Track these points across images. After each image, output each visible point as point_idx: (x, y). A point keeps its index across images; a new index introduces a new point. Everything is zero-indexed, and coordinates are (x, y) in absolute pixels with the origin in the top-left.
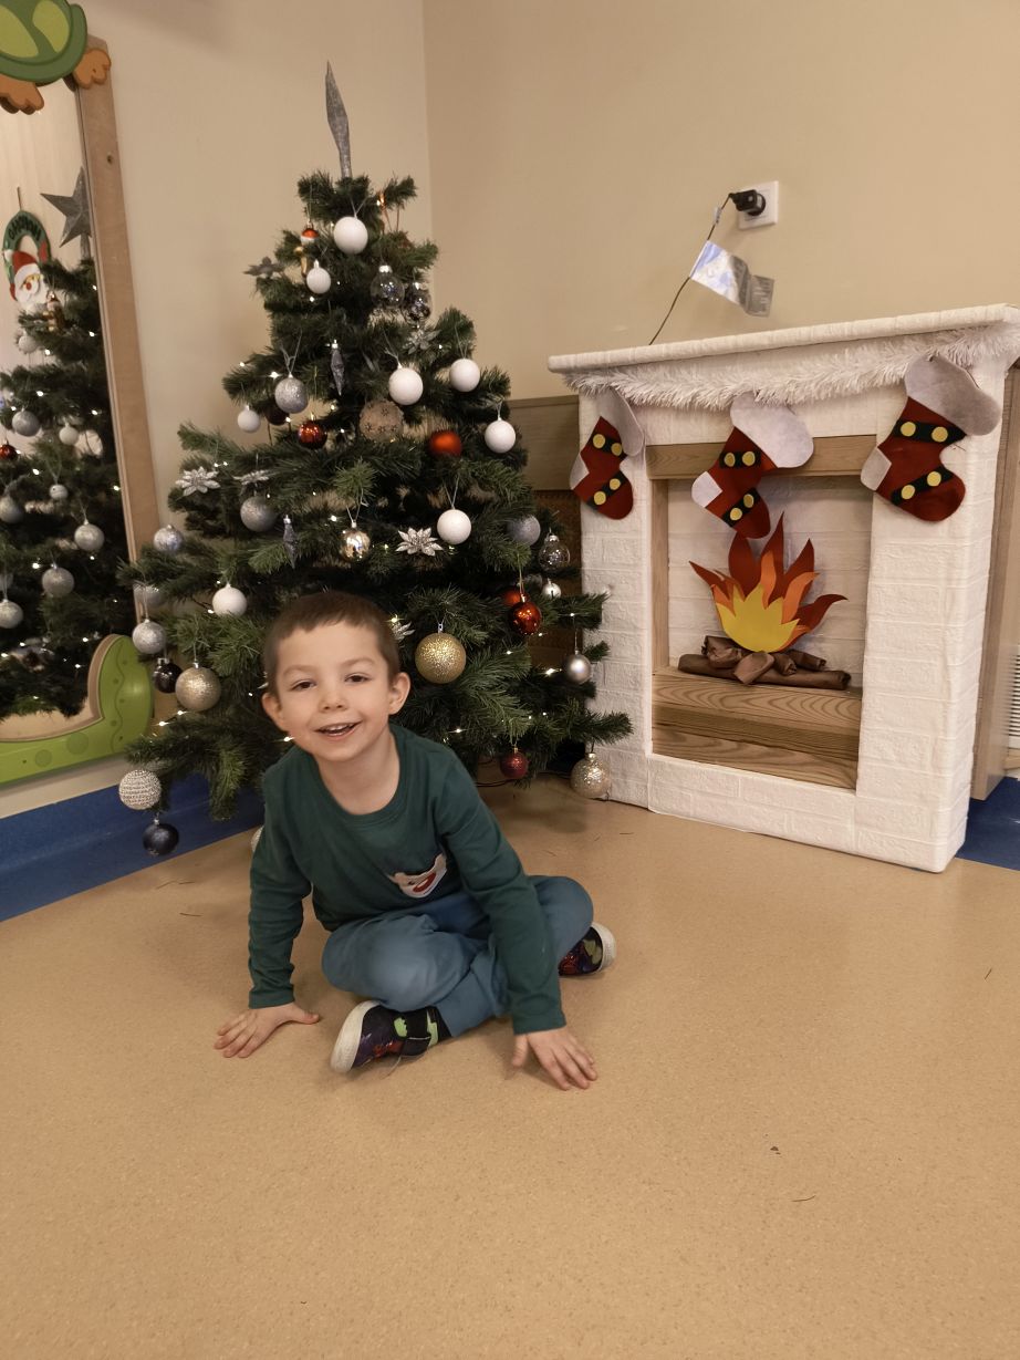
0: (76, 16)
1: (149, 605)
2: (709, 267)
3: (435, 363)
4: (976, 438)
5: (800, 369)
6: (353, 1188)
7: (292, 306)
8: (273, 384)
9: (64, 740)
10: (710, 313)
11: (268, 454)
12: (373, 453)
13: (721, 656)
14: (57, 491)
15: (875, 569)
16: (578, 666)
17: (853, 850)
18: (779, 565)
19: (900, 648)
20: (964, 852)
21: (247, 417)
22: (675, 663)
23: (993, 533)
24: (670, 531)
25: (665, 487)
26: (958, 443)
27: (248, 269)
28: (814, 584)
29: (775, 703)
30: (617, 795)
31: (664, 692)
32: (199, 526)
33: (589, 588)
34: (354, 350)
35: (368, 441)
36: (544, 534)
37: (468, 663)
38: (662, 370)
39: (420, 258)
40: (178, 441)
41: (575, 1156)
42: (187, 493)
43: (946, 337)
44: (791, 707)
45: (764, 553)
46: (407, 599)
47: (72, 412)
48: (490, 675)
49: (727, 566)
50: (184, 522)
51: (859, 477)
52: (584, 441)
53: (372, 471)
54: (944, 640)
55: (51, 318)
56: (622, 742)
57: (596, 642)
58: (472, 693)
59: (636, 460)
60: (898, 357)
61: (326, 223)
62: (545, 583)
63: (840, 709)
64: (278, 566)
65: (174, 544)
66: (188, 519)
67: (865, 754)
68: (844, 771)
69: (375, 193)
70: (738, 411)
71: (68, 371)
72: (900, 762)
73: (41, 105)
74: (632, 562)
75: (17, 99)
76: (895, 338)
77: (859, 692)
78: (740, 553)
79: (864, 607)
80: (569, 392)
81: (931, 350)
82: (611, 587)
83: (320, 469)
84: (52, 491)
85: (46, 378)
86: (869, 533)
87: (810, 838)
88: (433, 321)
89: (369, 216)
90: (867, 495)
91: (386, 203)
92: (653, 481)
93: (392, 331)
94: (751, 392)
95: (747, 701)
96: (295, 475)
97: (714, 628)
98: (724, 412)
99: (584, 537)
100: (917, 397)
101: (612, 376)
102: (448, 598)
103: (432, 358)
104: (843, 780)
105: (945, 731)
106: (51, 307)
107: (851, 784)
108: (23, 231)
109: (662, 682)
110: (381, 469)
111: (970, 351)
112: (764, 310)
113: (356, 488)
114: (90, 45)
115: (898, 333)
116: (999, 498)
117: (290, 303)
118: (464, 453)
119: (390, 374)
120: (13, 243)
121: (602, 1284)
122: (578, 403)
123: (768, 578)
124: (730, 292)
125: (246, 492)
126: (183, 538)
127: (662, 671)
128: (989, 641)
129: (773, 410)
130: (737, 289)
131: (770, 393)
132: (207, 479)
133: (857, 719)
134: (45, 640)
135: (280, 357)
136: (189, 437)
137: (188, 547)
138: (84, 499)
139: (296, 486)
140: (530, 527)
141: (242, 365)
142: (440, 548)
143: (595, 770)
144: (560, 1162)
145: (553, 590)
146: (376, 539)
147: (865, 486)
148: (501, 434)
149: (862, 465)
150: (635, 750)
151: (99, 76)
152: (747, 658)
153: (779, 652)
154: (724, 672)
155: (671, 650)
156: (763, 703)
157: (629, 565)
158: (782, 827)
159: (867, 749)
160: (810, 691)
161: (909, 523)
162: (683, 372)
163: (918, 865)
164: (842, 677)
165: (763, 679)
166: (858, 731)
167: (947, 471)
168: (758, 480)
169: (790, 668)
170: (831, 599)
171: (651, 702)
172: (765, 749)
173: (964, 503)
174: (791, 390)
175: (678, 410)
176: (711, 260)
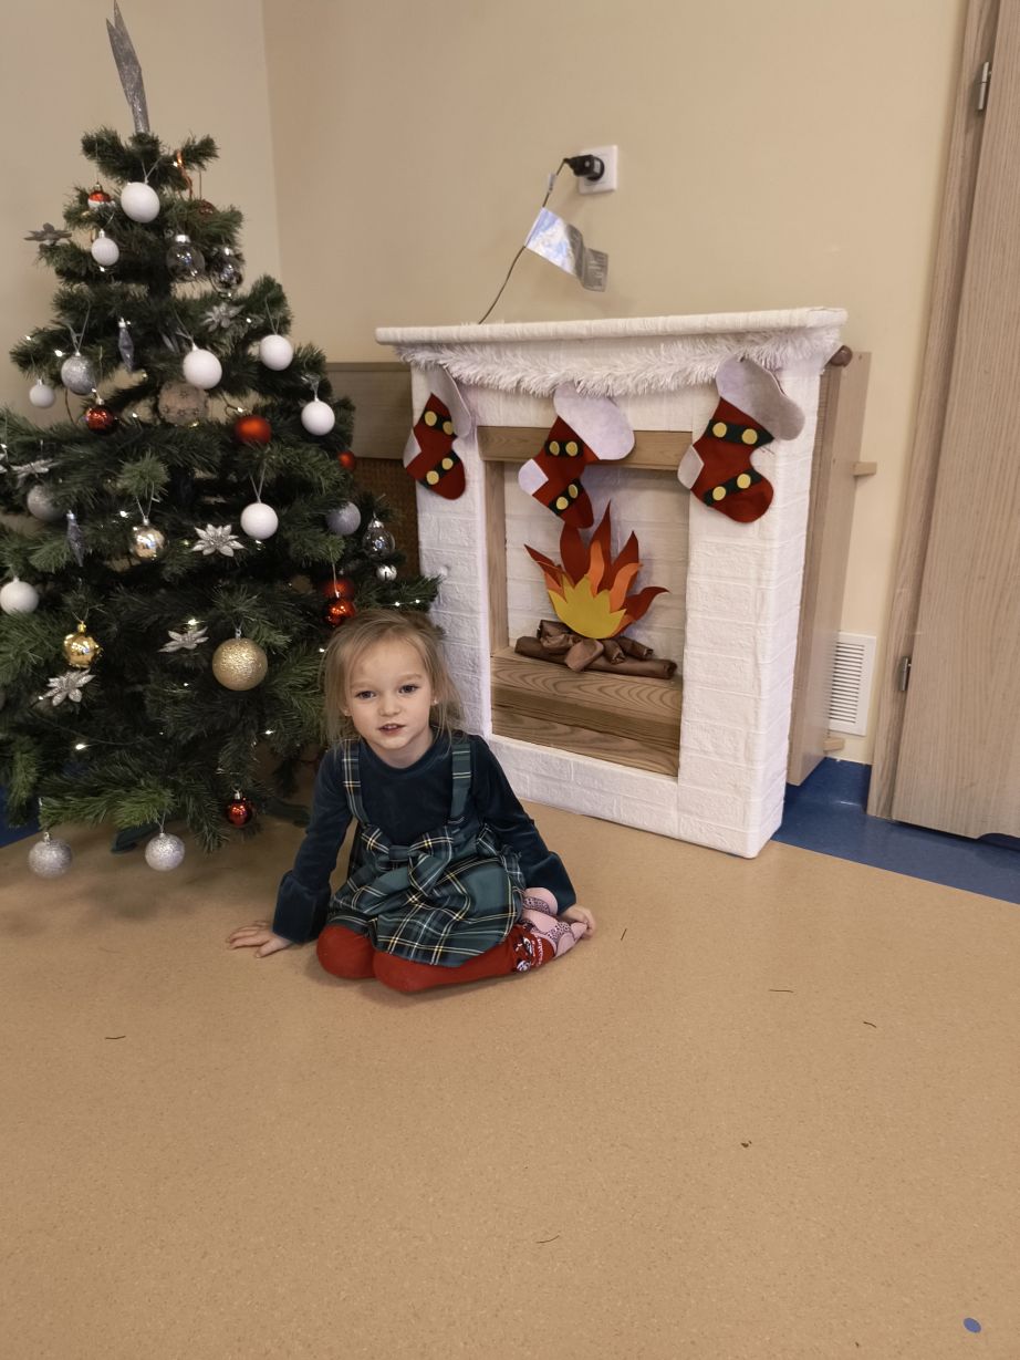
2: (544, 236)
4: (784, 442)
5: (619, 362)
7: (83, 274)
8: (58, 364)
11: (52, 439)
12: (168, 442)
13: (553, 642)
15: (692, 564)
17: (675, 835)
18: (606, 554)
19: (715, 644)
20: (780, 835)
21: (39, 392)
22: (513, 644)
23: (808, 532)
24: (508, 512)
25: (500, 469)
26: (767, 446)
28: (642, 573)
29: (606, 690)
31: (500, 674)
33: (428, 570)
35: (167, 425)
36: (366, 518)
37: (271, 667)
38: (489, 352)
41: (332, 1200)
43: (756, 338)
44: (619, 695)
45: (592, 543)
48: (308, 670)
49: (559, 550)
51: (676, 472)
52: (417, 417)
54: (754, 638)
58: (283, 694)
59: (467, 440)
60: (710, 356)
62: (377, 567)
63: (664, 699)
67: (686, 745)
68: (669, 760)
69: (171, 153)
70: (561, 399)
72: (716, 753)
74: (467, 544)
76: (707, 336)
77: (680, 683)
78: (569, 539)
79: (683, 598)
80: (399, 360)
81: (739, 351)
82: (448, 568)
86: (688, 525)
90: (681, 489)
91: (185, 164)
92: (486, 462)
93: (185, 311)
94: (573, 381)
95: (579, 687)
97: (549, 612)
98: (548, 399)
99: (420, 515)
100: (729, 398)
101: (439, 352)
103: (241, 331)
104: (669, 768)
105: (756, 727)
107: (673, 770)
109: (500, 665)
111: (778, 353)
112: (600, 284)
115: (709, 331)
116: (814, 496)
119: (184, 357)
122: (409, 371)
123: (597, 568)
124: (566, 263)
127: (500, 653)
128: (803, 635)
129: (595, 401)
130: (573, 260)
131: (589, 385)
133: (678, 710)
135: (66, 333)
140: (349, 516)
141: (29, 338)
142: (238, 545)
145: (387, 572)
146: (172, 536)
147: (682, 485)
148: (319, 415)
149: (680, 461)
152: (579, 645)
153: (608, 639)
154: (557, 657)
155: (511, 631)
156: (594, 689)
157: (464, 546)
158: (611, 811)
159: (687, 740)
160: (637, 679)
161: (723, 523)
162: (509, 354)
163: (734, 851)
164: (668, 667)
165: (593, 666)
166: (679, 721)
167: (757, 473)
168: (581, 470)
169: (618, 656)
170: (654, 591)
171: (489, 684)
172: (596, 734)
173: (772, 506)
174: (610, 383)
175: (506, 393)
176: (547, 228)
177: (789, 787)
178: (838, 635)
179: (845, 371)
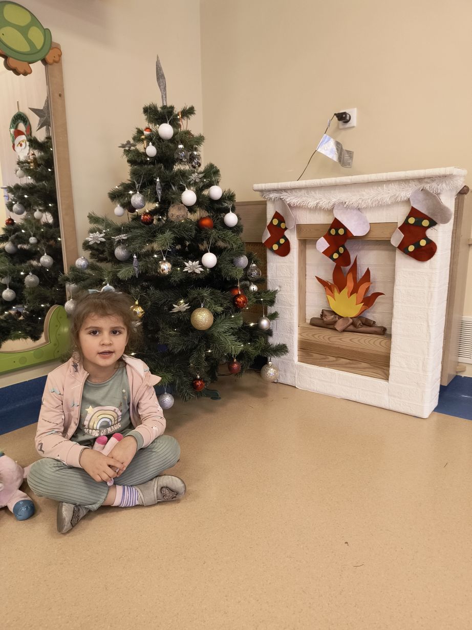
0: (47, 33)
1: (72, 292)
2: (325, 146)
3: (202, 187)
4: (441, 225)
5: (364, 193)
6: (158, 558)
7: (139, 162)
8: (130, 196)
9: (32, 352)
10: (325, 166)
11: (127, 227)
12: (174, 227)
13: (329, 319)
14: (32, 240)
15: (397, 282)
16: (264, 323)
17: (387, 407)
18: (355, 279)
19: (408, 317)
20: (437, 409)
21: (118, 210)
22: (308, 321)
23: (450, 267)
24: (308, 262)
25: (305, 243)
26: (434, 227)
27: (120, 145)
28: (370, 288)
29: (352, 340)
30: (281, 380)
31: (303, 334)
32: (96, 257)
33: (270, 287)
34: (167, 182)
35: (172, 221)
36: (250, 263)
37: (214, 321)
38: (303, 192)
39: (197, 142)
40: (87, 220)
41: (257, 544)
42: (91, 243)
43: (428, 180)
44: (359, 342)
45: (348, 273)
46: (188, 292)
47: (40, 205)
48: (226, 326)
49: (332, 279)
50: (89, 255)
51: (390, 241)
52: (268, 222)
53: (173, 236)
54: (427, 313)
55: (32, 162)
56: (284, 357)
57: (273, 312)
58: (216, 334)
59: (291, 230)
60: (407, 189)
61: (155, 125)
62: (250, 285)
63: (382, 344)
64: (130, 276)
65: (84, 265)
66: (91, 254)
67: (392, 364)
68: (384, 372)
69: (177, 113)
70: (337, 211)
71: (38, 186)
72: (408, 368)
73: (31, 72)
74: (289, 276)
75: (20, 70)
76: (406, 181)
77: (390, 336)
78: (337, 271)
79: (392, 299)
80: (262, 199)
81: (421, 186)
82: (280, 287)
83: (150, 234)
84: (30, 240)
85: (29, 189)
86: (394, 265)
87: (369, 402)
88: (202, 169)
89: (174, 123)
90: (393, 249)
91: (182, 117)
92: (299, 240)
93: (183, 174)
94: (342, 202)
95: (340, 339)
96: (139, 236)
97: (326, 306)
98: (331, 211)
99: (268, 264)
100: (416, 207)
101: (281, 193)
102: (206, 293)
103: (201, 184)
104: (383, 376)
105: (428, 355)
106: (31, 157)
107: (386, 377)
108: (19, 121)
109: (302, 329)
110: (177, 234)
111: (439, 187)
112: (349, 165)
113: (166, 243)
114: (53, 46)
115: (407, 178)
116: (453, 251)
117: (139, 160)
118: (215, 227)
119: (182, 193)
120: (15, 126)
121: (267, 602)
122: (266, 204)
123: (350, 284)
124: (334, 157)
125: (117, 243)
126: (88, 262)
127: (302, 325)
128: (448, 314)
129: (352, 211)
130: (338, 156)
131: (351, 203)
132: (99, 237)
133: (389, 348)
134: (26, 307)
135: (134, 184)
136: (92, 219)
137: (91, 267)
138: (45, 244)
139: (139, 241)
140: (243, 261)
141: (117, 187)
142: (202, 270)
143: (272, 369)
144: (250, 547)
145: (254, 288)
146: (174, 265)
147: (392, 245)
148: (231, 219)
149: (392, 236)
150: (290, 360)
151: (57, 59)
152: (341, 320)
153: (354, 317)
154: (330, 326)
155: (307, 315)
156: (347, 340)
157: (288, 277)
158: (355, 396)
159: (393, 362)
160: (368, 335)
161: (413, 262)
162: (313, 193)
163: (417, 415)
164: (383, 329)
165: (348, 329)
166: (390, 354)
167: (429, 239)
168: (345, 241)
169: (359, 325)
170: (377, 295)
171: (297, 339)
172: (348, 361)
173: (436, 254)
174: (360, 202)
175: (310, 209)
176: (326, 142)
177: (441, 387)
178: (462, 318)
179: (466, 196)
